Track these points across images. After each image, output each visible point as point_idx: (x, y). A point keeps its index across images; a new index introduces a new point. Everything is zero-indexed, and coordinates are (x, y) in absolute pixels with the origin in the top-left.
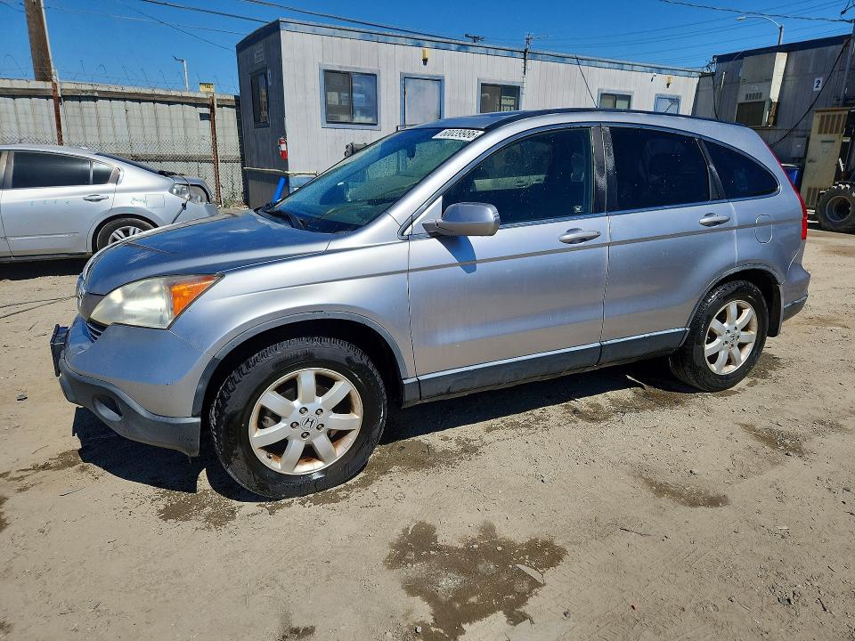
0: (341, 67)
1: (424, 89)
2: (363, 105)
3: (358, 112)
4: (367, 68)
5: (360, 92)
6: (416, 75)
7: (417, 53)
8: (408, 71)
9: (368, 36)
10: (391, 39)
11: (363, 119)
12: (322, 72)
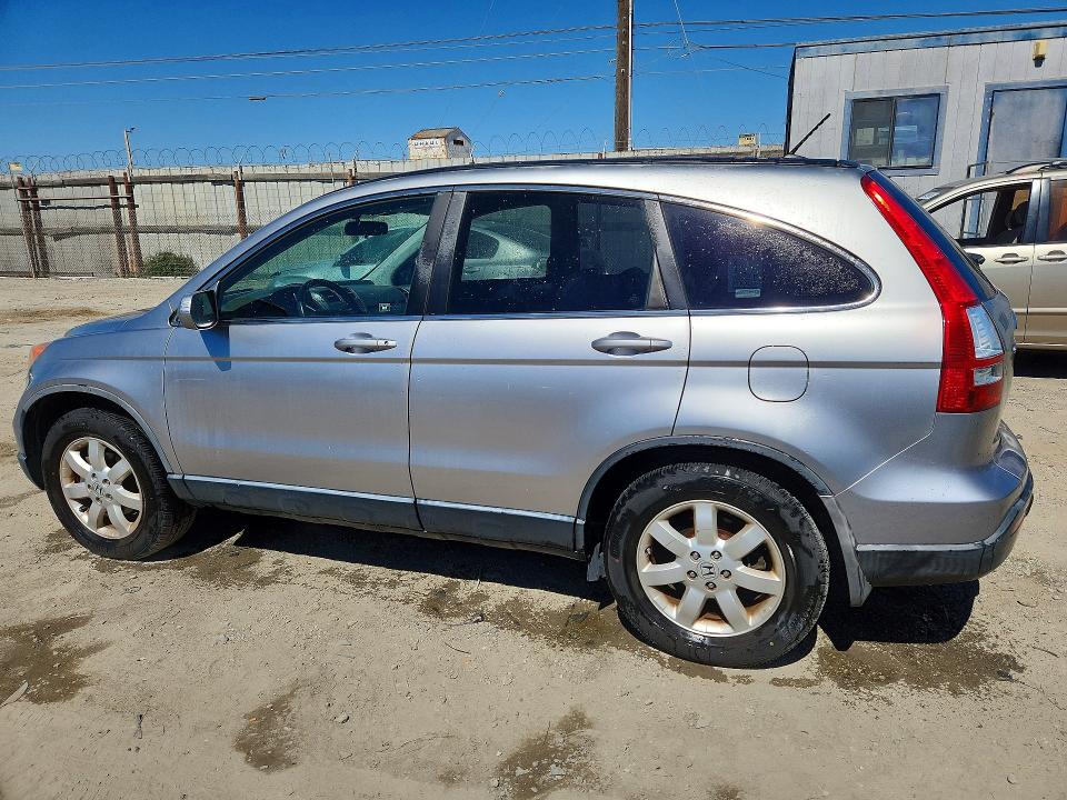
0: (880, 92)
1: (1031, 104)
2: (910, 141)
3: (901, 152)
4: (923, 85)
5: (908, 122)
6: (1016, 84)
7: (1027, 49)
8: (1002, 79)
9: (934, 39)
10: (975, 38)
11: (912, 161)
12: (848, 103)
